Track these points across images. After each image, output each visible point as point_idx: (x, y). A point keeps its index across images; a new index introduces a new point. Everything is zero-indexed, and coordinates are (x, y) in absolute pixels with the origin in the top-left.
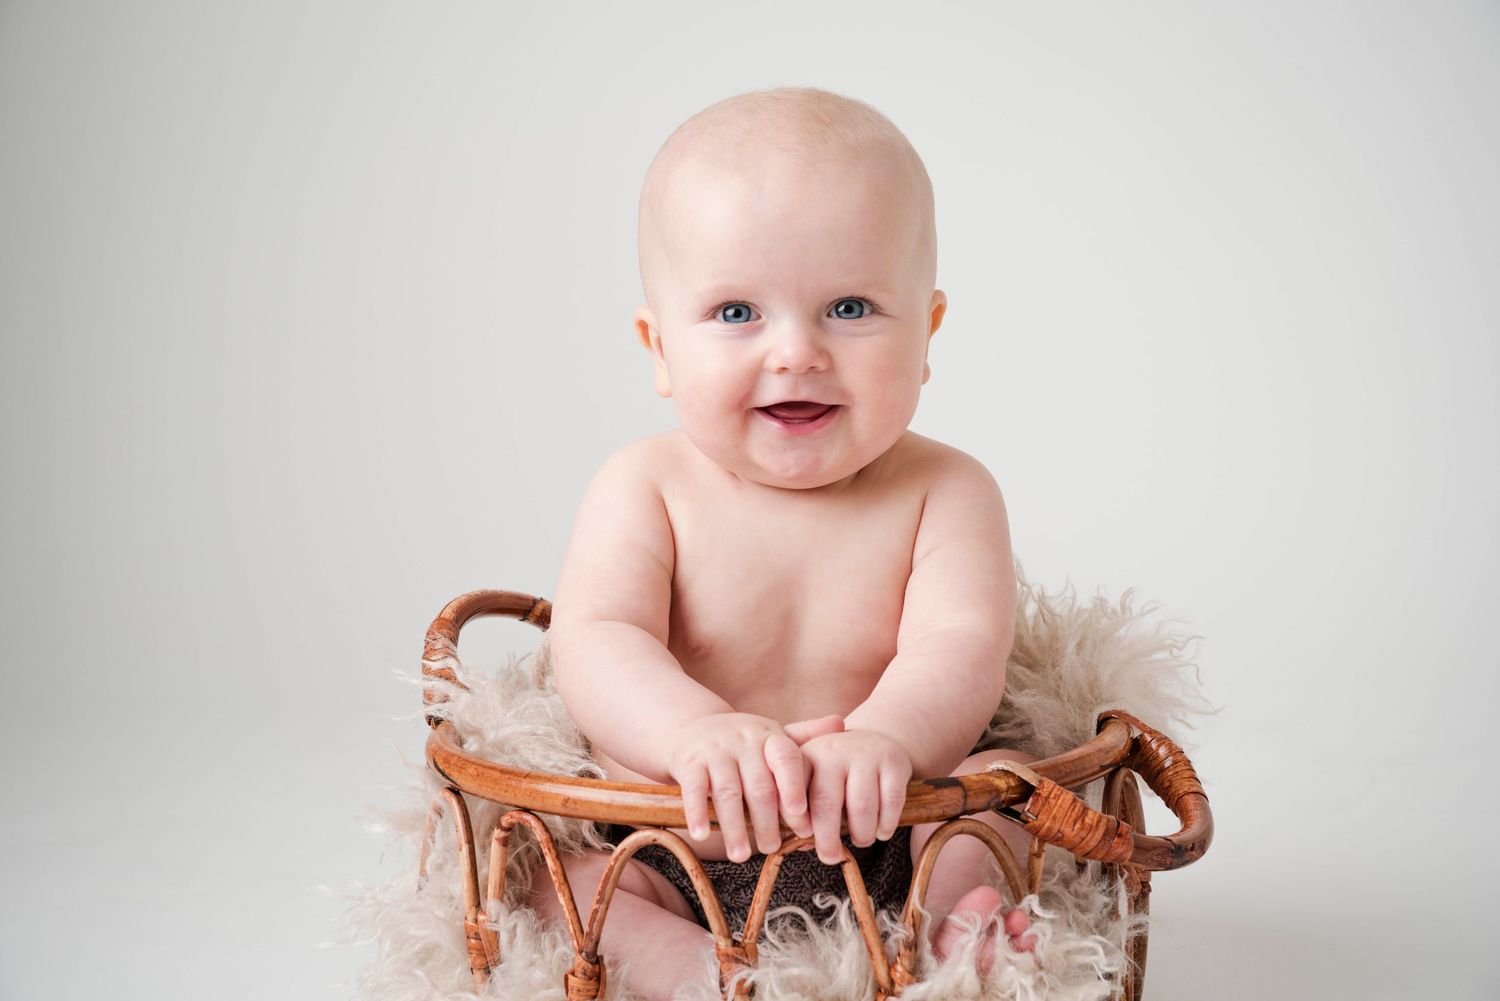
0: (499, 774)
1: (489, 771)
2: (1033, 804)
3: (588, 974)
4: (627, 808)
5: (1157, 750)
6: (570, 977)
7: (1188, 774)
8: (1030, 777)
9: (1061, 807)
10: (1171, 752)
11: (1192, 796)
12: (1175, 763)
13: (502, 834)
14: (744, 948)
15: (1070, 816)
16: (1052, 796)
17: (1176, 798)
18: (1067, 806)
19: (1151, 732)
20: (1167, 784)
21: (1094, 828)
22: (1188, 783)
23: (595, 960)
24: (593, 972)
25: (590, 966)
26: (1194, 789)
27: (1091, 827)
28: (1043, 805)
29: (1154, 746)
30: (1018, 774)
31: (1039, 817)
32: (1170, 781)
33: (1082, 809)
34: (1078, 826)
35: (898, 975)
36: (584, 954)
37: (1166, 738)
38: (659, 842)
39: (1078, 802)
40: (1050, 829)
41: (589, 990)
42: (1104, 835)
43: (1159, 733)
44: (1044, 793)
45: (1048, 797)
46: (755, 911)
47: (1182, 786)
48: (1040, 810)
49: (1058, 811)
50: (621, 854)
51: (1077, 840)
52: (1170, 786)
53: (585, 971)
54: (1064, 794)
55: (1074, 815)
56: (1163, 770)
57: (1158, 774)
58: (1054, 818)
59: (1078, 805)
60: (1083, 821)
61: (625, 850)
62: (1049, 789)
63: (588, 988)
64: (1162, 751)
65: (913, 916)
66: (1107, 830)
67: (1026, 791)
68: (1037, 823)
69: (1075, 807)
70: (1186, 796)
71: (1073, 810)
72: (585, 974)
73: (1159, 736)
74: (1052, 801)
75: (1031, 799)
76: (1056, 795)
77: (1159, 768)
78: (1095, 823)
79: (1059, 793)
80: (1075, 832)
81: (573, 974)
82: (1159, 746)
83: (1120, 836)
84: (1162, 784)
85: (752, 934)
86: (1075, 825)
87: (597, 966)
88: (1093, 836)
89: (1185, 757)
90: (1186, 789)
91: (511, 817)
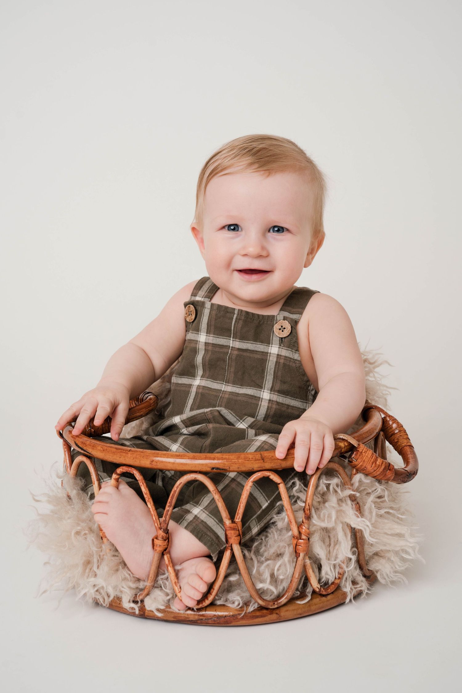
0: (115, 450)
1: (110, 448)
2: (356, 455)
3: (164, 538)
4: (182, 464)
5: (392, 425)
6: (155, 540)
7: (405, 437)
8: (354, 442)
9: (367, 456)
10: (398, 426)
11: (408, 447)
12: (400, 431)
13: (117, 477)
14: (237, 524)
15: (371, 461)
16: (363, 451)
17: (401, 447)
18: (370, 456)
19: (390, 416)
20: (396, 441)
21: (380, 466)
22: (406, 441)
23: (166, 532)
24: (166, 537)
25: (165, 535)
26: (409, 444)
27: (379, 466)
28: (360, 456)
29: (391, 423)
30: (349, 441)
31: (358, 461)
32: (398, 439)
33: (375, 458)
34: (374, 465)
35: (303, 530)
36: (162, 530)
37: (396, 419)
38: (197, 479)
39: (374, 454)
40: (362, 466)
41: (164, 545)
42: (384, 469)
43: (393, 417)
44: (360, 450)
45: (362, 452)
46: (241, 507)
47: (403, 442)
48: (358, 457)
49: (366, 458)
50: (180, 485)
51: (372, 471)
52: (398, 442)
53: (163, 537)
54: (368, 451)
55: (372, 460)
56: (394, 434)
57: (392, 435)
58: (364, 461)
59: (374, 456)
60: (376, 463)
61: (181, 483)
62: (363, 449)
63: (164, 544)
64: (394, 426)
65: (309, 505)
66: (385, 467)
67: (352, 448)
68: (356, 463)
69: (373, 457)
70: (406, 447)
71: (372, 458)
72: (163, 538)
73: (393, 419)
74: (364, 454)
75: (355, 453)
76: (365, 451)
77: (392, 433)
78: (381, 464)
79: (366, 450)
80: (372, 468)
81: (157, 538)
82: (393, 423)
83: (390, 470)
84: (394, 440)
85: (239, 517)
86: (372, 465)
87: (168, 534)
88: (379, 470)
89: (404, 429)
90: (405, 444)
91: (123, 469)
